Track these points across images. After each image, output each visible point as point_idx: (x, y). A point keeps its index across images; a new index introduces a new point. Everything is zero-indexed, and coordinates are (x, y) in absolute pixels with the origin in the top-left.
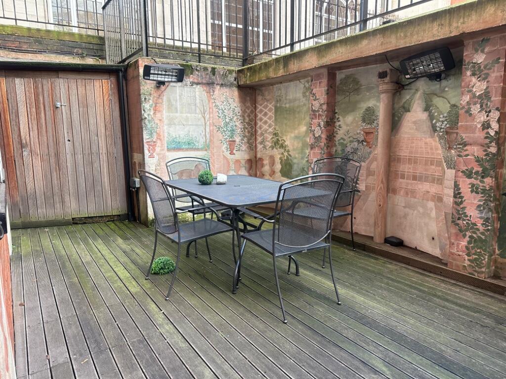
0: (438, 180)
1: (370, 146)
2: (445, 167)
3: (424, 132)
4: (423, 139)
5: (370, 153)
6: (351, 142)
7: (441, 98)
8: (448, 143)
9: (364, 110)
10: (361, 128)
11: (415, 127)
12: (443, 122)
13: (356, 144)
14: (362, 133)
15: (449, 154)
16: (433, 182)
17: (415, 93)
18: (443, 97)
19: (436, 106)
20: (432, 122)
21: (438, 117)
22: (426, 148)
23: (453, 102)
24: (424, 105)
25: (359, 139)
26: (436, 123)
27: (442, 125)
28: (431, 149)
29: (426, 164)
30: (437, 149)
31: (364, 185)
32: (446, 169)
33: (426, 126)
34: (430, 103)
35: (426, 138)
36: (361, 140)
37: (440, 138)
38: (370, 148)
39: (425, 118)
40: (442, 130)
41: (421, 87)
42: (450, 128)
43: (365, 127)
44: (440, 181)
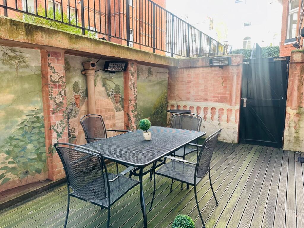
0: (112, 117)
1: (79, 106)
2: (115, 111)
3: (104, 97)
4: (104, 100)
5: (79, 111)
6: (69, 105)
7: (110, 81)
8: (116, 101)
9: (73, 84)
10: (73, 95)
11: (99, 94)
12: (112, 92)
13: (71, 106)
14: (74, 98)
15: (116, 106)
16: (110, 118)
17: (97, 77)
18: (111, 81)
19: (108, 85)
20: (107, 92)
21: (110, 90)
22: (105, 104)
23: (116, 84)
24: (102, 84)
25: (73, 102)
26: (109, 92)
27: (112, 93)
28: (108, 104)
29: (106, 112)
30: (110, 104)
31: (78, 132)
32: (116, 112)
33: (104, 94)
34: (105, 83)
35: (105, 99)
36: (74, 103)
37: (112, 99)
38: (78, 107)
39: (103, 90)
40: (112, 95)
41: (100, 74)
42: (116, 94)
43: (75, 95)
44: (113, 118)
